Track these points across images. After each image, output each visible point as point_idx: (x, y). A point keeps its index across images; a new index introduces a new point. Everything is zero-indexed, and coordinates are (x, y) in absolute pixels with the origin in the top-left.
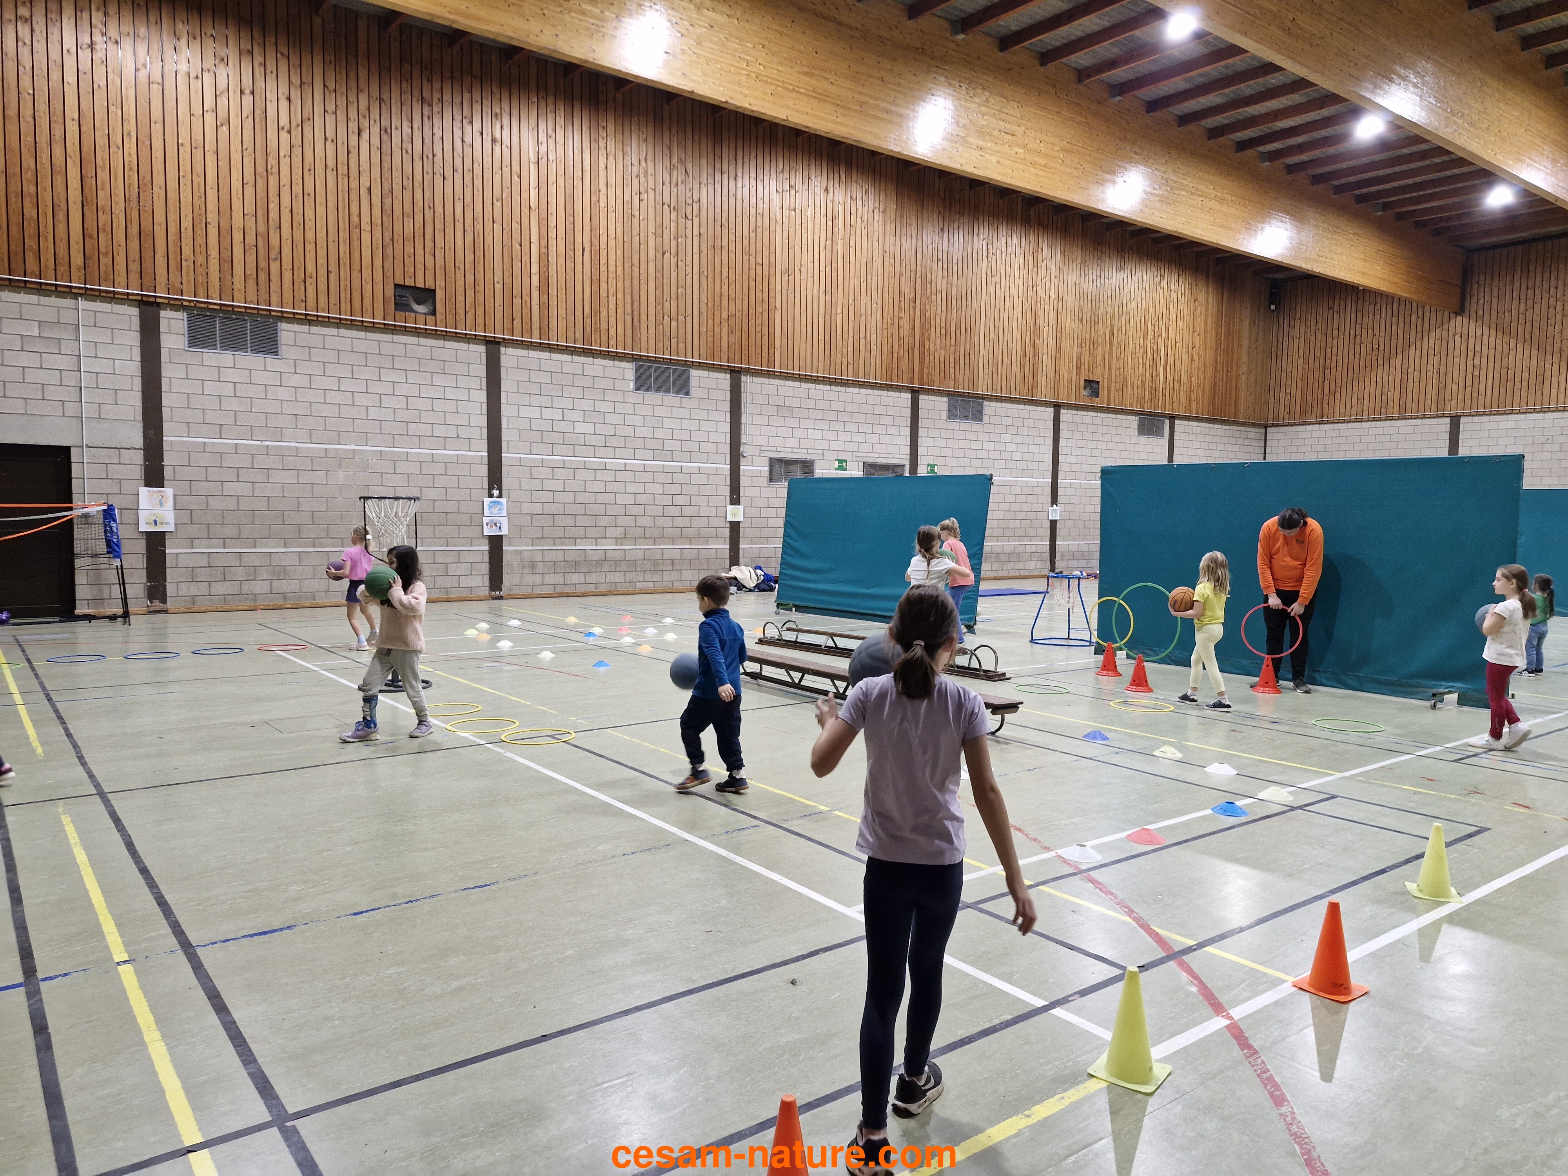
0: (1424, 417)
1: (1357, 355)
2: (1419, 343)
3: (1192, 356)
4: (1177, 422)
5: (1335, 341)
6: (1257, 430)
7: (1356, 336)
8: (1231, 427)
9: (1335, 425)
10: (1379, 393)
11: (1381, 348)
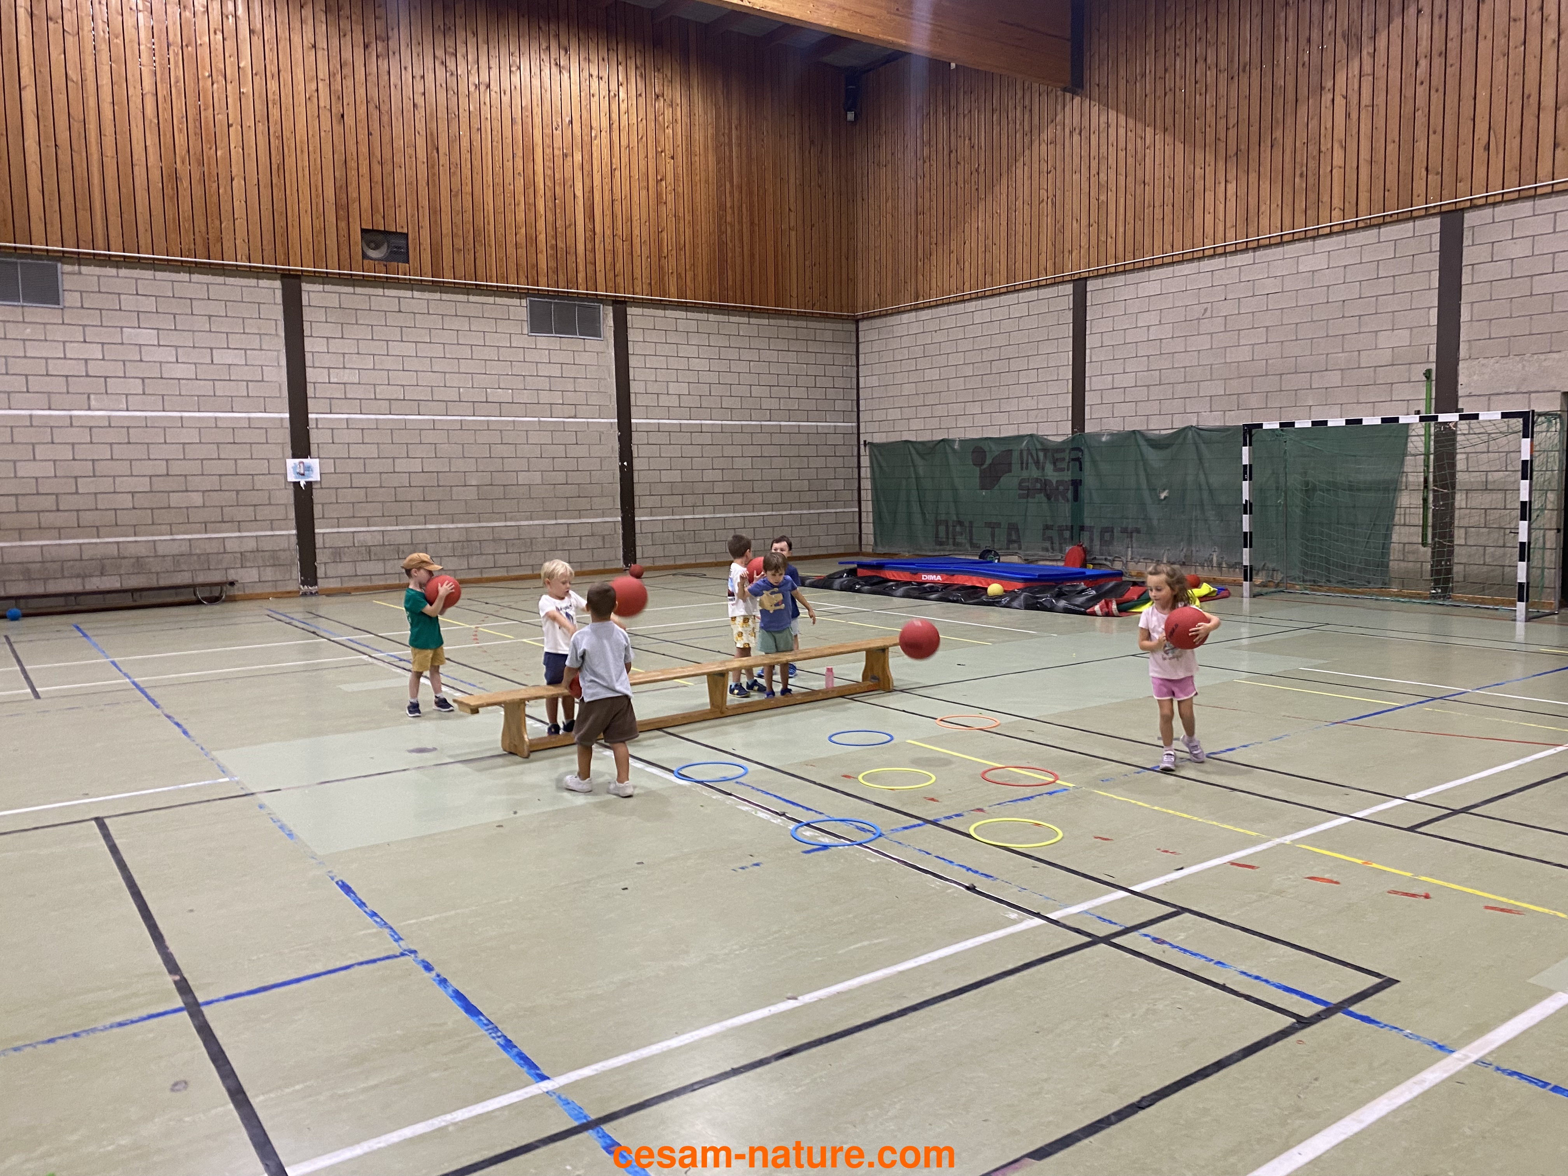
0: (1038, 287)
1: (953, 184)
2: (1027, 152)
3: (658, 195)
4: (631, 311)
5: (927, 165)
6: (839, 326)
7: (951, 152)
8: (772, 322)
9: (934, 310)
10: (981, 249)
11: (982, 169)
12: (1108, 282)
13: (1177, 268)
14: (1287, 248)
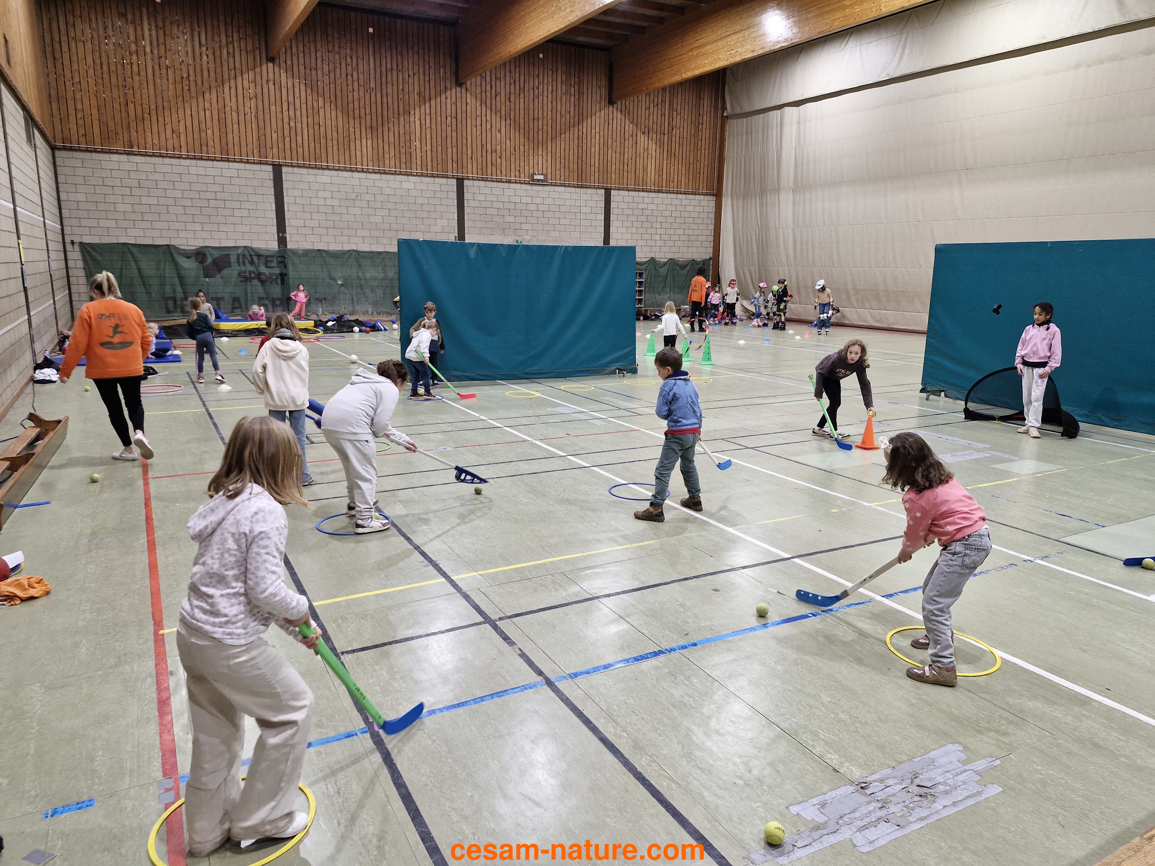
0: (248, 162)
1: (164, 80)
2: (232, 81)
9: (148, 158)
10: (196, 128)
11: (192, 79)
12: (296, 170)
13: (340, 172)
14: (396, 176)
